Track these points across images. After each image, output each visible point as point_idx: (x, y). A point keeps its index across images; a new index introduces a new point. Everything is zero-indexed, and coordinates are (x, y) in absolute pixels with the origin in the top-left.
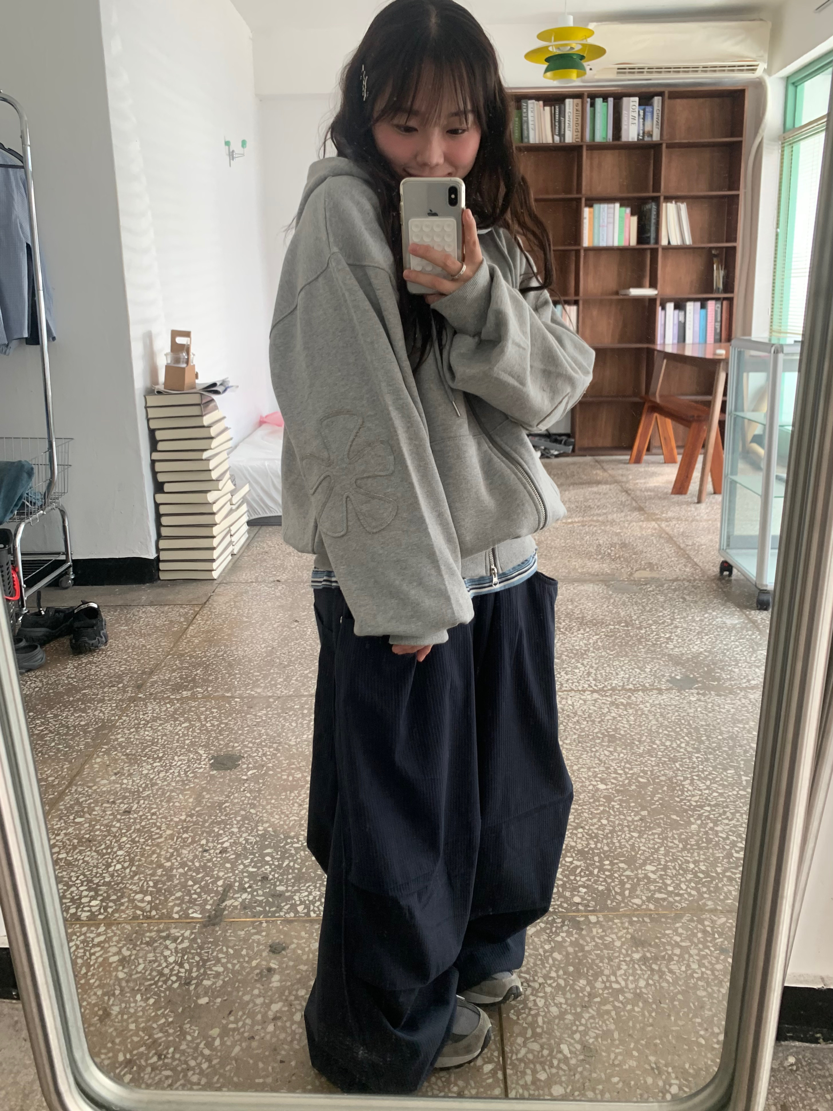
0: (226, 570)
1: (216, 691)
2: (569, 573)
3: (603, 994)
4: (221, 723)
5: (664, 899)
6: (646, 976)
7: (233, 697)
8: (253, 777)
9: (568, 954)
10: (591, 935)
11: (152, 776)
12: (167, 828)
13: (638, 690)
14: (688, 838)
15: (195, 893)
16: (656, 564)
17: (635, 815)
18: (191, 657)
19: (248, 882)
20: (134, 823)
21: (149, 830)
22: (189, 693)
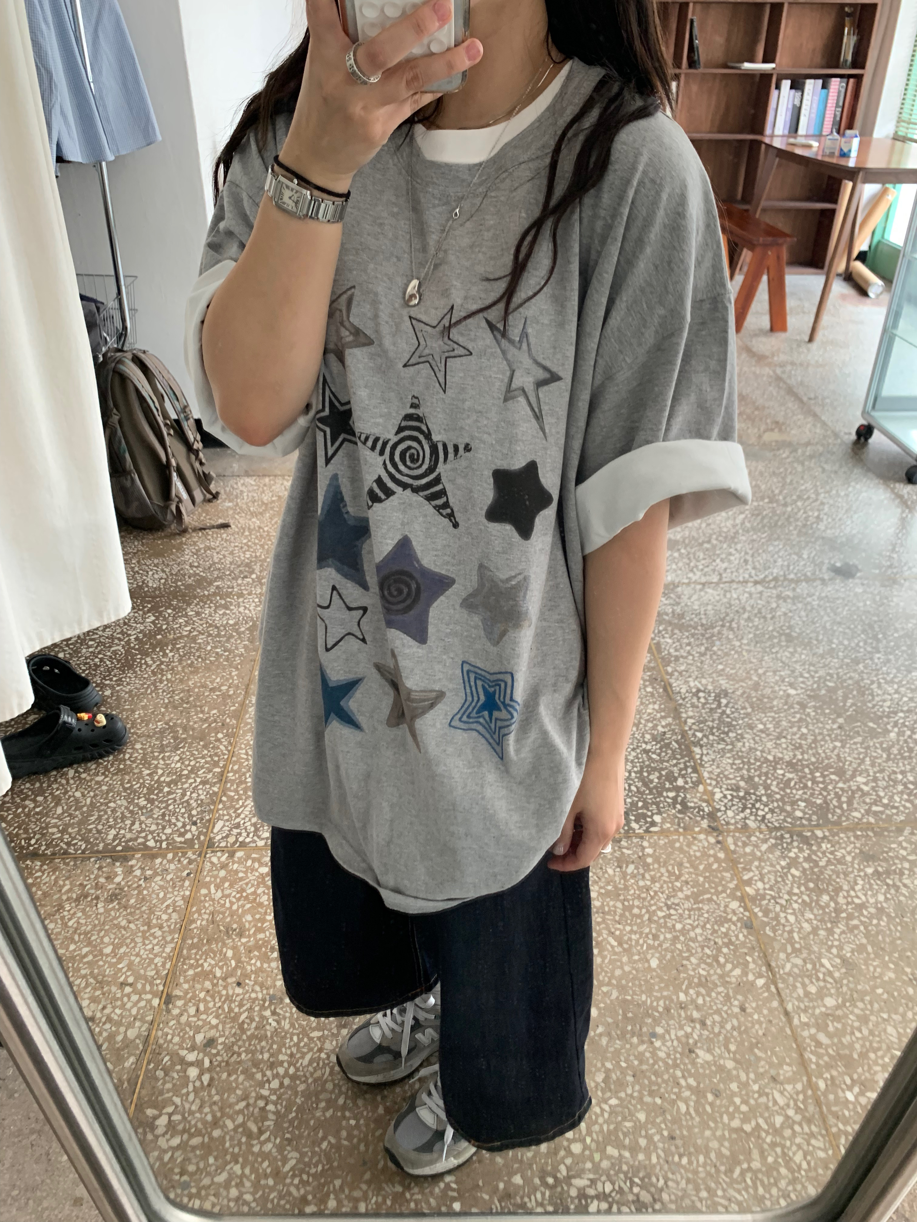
3: (847, 909)
5: (882, 813)
6: (883, 891)
9: (805, 870)
10: (821, 850)
13: (802, 581)
14: (889, 747)
16: (783, 423)
17: (833, 723)
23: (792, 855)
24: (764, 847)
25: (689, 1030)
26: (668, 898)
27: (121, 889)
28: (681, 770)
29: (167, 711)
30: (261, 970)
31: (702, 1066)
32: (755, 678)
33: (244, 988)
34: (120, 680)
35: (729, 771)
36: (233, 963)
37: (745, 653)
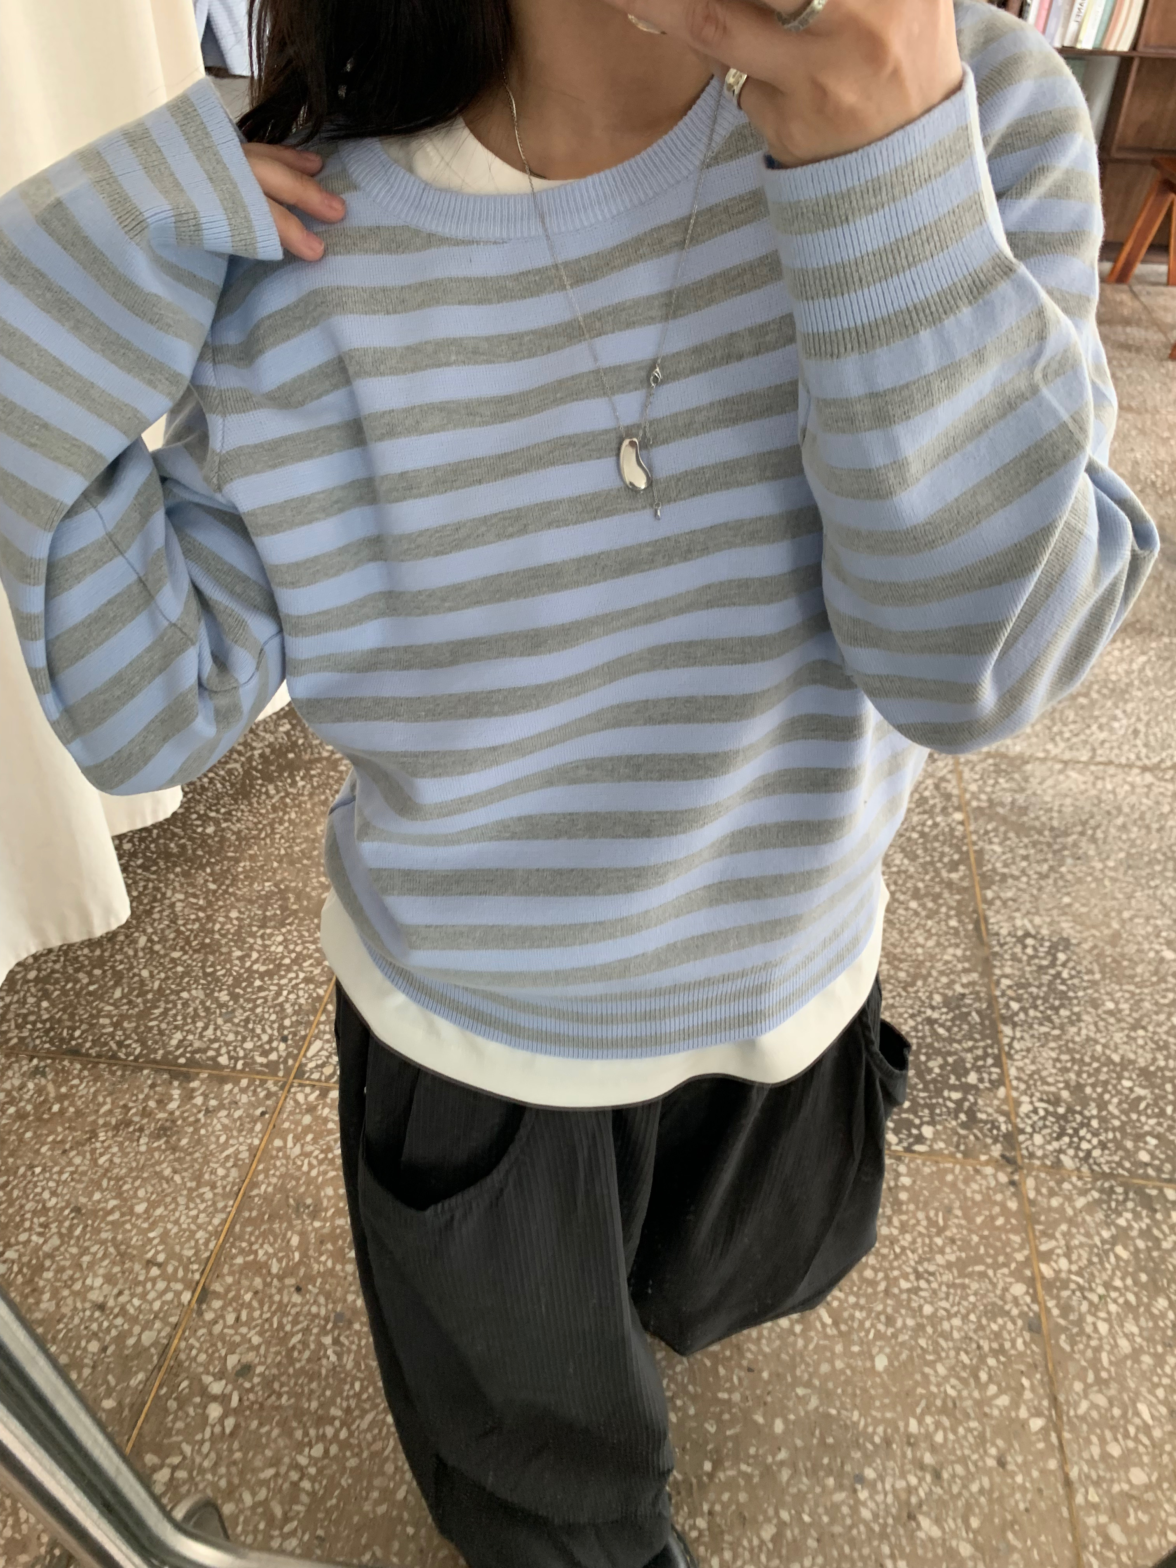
23: (1122, 1222)
24: (1081, 1202)
25: (913, 1481)
26: (920, 1262)
27: (174, 1122)
28: (977, 1059)
29: (280, 867)
30: (331, 1272)
31: (924, 1545)
32: (1116, 925)
33: (304, 1296)
34: (229, 813)
35: (1049, 1071)
36: (297, 1256)
37: (1107, 882)
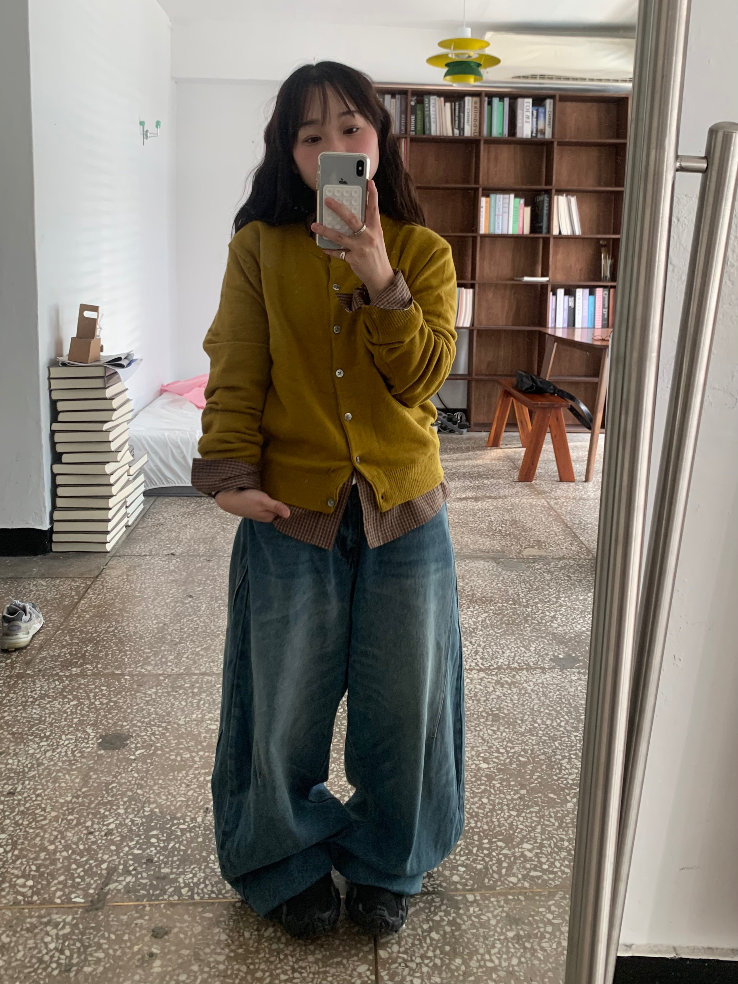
0: (120, 542)
1: (106, 668)
2: (462, 549)
3: (477, 972)
4: (110, 701)
5: (538, 877)
6: (519, 954)
7: (123, 675)
8: (140, 757)
9: (445, 933)
10: (468, 913)
11: (38, 756)
12: (52, 810)
13: (523, 669)
14: (564, 816)
15: (79, 877)
16: (544, 542)
17: (514, 794)
18: (81, 632)
19: (133, 865)
20: (19, 804)
21: (33, 812)
22: (79, 670)
